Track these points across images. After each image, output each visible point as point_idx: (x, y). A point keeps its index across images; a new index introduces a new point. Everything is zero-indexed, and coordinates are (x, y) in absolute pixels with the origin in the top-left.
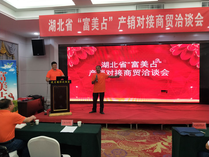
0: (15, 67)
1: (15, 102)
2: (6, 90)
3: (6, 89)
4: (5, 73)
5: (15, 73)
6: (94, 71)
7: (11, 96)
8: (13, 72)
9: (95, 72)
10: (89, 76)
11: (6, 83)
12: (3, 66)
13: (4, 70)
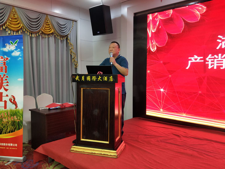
0: (20, 48)
1: (18, 112)
2: (6, 90)
3: (6, 87)
4: (7, 59)
5: (20, 58)
6: (199, 58)
7: (12, 100)
8: (17, 57)
9: (201, 59)
10: (187, 68)
11: (7, 77)
12: (4, 46)
13: (5, 53)
